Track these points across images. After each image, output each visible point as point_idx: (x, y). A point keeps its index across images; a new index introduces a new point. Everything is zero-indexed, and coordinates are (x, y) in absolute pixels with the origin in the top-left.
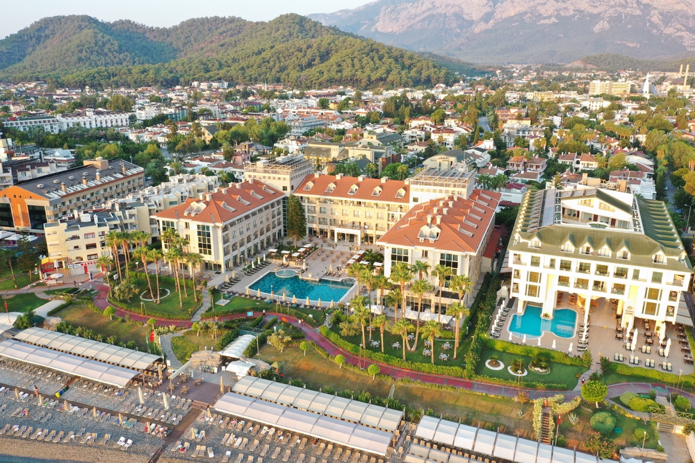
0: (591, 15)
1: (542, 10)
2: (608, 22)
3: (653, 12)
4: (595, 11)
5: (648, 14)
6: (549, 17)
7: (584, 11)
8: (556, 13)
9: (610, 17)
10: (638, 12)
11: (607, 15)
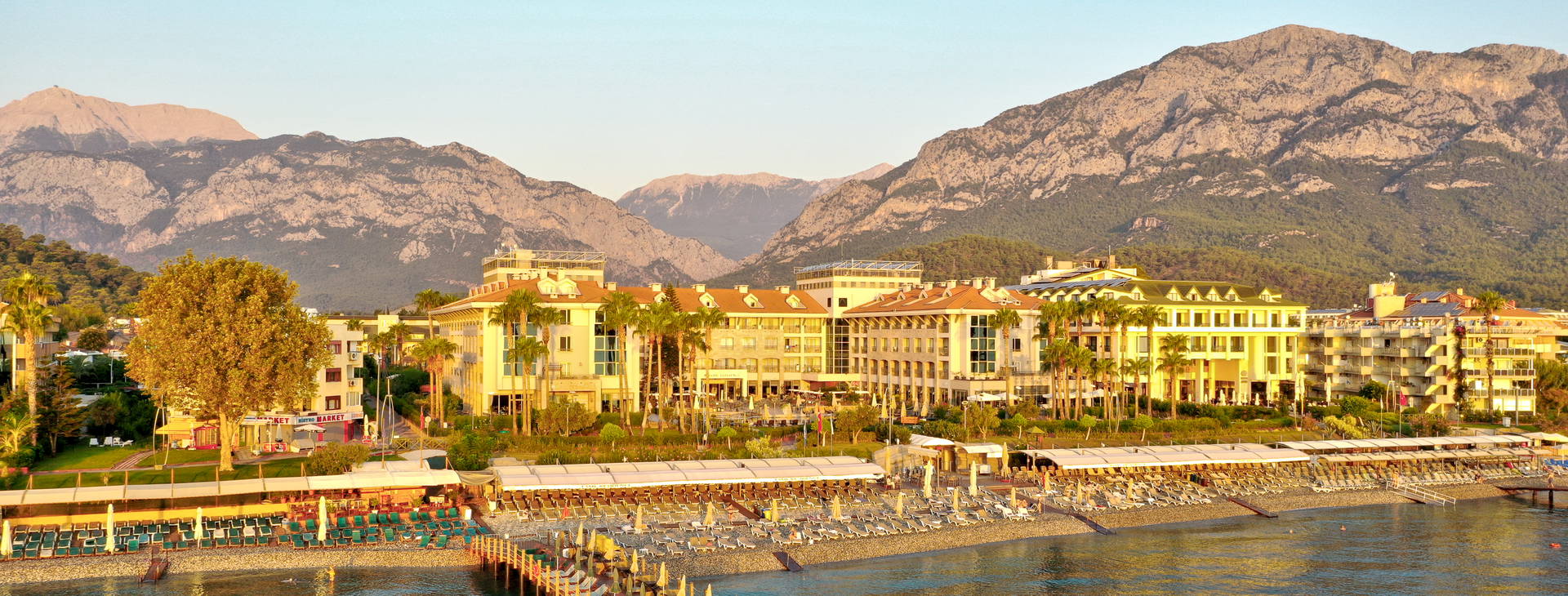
0: (390, 230)
1: (287, 214)
2: (426, 243)
3: (505, 230)
4: (399, 223)
5: (498, 234)
6: (304, 229)
7: (374, 221)
8: (317, 221)
9: (429, 234)
10: (479, 229)
11: (421, 231)
